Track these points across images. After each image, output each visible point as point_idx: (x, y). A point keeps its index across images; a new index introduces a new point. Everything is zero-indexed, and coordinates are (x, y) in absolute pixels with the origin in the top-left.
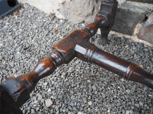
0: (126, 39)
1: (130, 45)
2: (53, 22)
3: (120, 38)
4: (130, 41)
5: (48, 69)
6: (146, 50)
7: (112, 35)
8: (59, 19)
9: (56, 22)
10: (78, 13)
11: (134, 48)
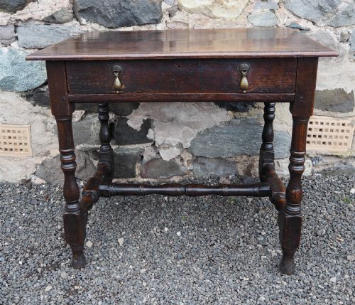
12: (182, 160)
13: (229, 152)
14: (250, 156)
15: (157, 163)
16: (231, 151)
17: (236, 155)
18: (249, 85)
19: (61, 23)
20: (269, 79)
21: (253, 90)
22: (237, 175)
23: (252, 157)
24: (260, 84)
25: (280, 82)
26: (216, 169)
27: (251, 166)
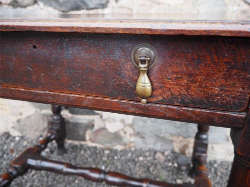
0: (82, 146)
1: (85, 150)
2: (8, 141)
3: (76, 146)
4: (85, 146)
5: (6, 181)
6: (98, 151)
7: (70, 144)
8: (14, 137)
9: (11, 141)
10: (34, 129)
11: (88, 152)
12: (125, 132)
13: (166, 132)
14: (185, 138)
15: (104, 133)
16: (168, 131)
17: (172, 135)
18: (153, 89)
19: (25, 7)
20: (194, 81)
21: (160, 98)
22: (173, 152)
23: (188, 139)
24: (176, 90)
25: (217, 90)
26: (154, 144)
27: (186, 146)
